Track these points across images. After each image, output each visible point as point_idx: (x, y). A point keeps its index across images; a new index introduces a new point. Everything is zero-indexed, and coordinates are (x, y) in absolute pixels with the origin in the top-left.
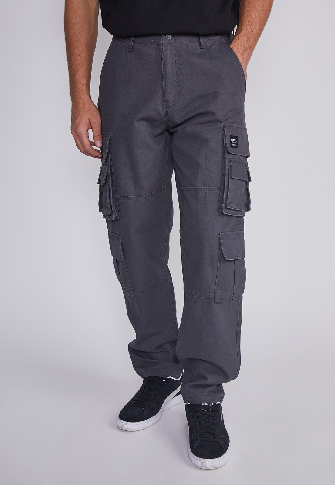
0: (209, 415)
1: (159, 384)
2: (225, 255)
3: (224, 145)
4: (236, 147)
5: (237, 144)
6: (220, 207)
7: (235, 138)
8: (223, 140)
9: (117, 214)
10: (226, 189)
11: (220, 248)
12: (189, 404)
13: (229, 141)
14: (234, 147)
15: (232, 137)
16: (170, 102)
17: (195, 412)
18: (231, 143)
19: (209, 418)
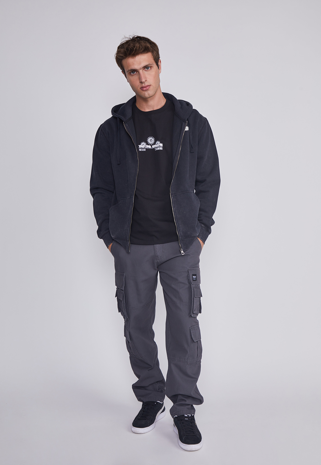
0: (189, 422)
1: (153, 405)
2: (194, 339)
3: (189, 280)
4: (196, 280)
5: (196, 278)
6: (190, 313)
7: (195, 275)
8: (188, 277)
9: (127, 317)
10: (192, 303)
11: (191, 335)
12: (177, 416)
13: (192, 277)
14: (195, 280)
15: (193, 275)
16: (159, 257)
17: (181, 420)
18: (193, 279)
19: (189, 423)
